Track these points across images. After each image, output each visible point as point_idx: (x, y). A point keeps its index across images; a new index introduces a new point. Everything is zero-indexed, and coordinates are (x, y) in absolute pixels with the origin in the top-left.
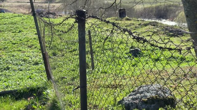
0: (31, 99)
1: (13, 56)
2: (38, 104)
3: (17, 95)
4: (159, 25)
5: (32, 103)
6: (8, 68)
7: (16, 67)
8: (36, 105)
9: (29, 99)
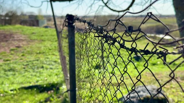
0: (51, 92)
1: (48, 58)
2: (55, 97)
3: (41, 89)
4: (157, 38)
5: (51, 96)
6: (43, 67)
7: (49, 67)
8: (53, 98)
9: (49, 92)
